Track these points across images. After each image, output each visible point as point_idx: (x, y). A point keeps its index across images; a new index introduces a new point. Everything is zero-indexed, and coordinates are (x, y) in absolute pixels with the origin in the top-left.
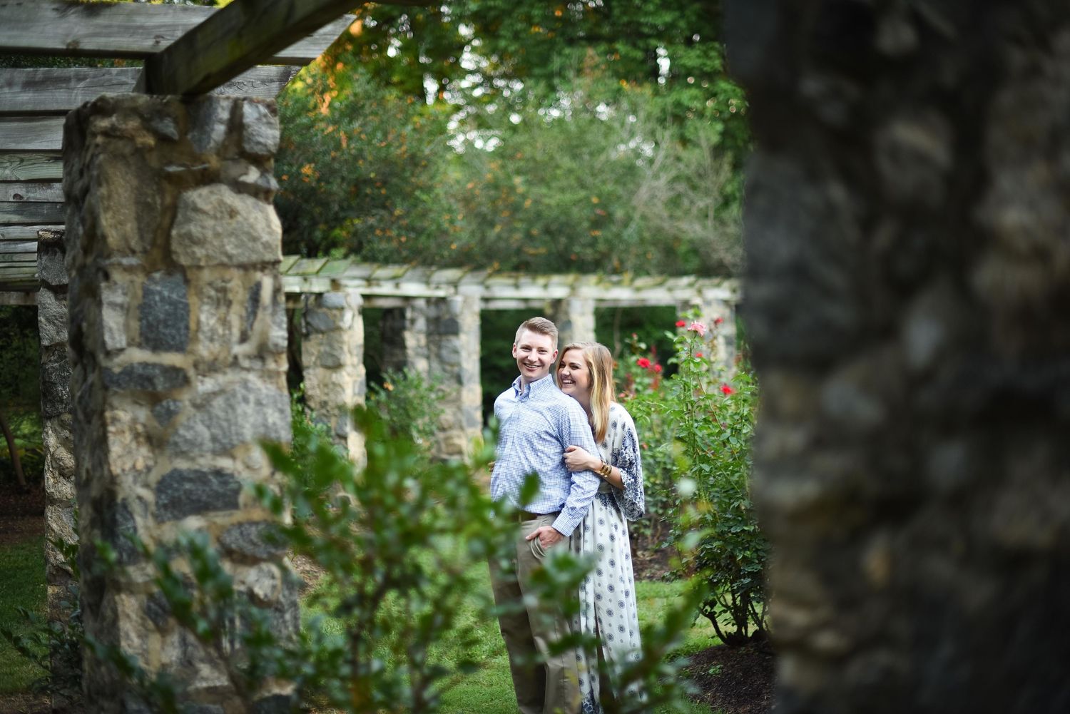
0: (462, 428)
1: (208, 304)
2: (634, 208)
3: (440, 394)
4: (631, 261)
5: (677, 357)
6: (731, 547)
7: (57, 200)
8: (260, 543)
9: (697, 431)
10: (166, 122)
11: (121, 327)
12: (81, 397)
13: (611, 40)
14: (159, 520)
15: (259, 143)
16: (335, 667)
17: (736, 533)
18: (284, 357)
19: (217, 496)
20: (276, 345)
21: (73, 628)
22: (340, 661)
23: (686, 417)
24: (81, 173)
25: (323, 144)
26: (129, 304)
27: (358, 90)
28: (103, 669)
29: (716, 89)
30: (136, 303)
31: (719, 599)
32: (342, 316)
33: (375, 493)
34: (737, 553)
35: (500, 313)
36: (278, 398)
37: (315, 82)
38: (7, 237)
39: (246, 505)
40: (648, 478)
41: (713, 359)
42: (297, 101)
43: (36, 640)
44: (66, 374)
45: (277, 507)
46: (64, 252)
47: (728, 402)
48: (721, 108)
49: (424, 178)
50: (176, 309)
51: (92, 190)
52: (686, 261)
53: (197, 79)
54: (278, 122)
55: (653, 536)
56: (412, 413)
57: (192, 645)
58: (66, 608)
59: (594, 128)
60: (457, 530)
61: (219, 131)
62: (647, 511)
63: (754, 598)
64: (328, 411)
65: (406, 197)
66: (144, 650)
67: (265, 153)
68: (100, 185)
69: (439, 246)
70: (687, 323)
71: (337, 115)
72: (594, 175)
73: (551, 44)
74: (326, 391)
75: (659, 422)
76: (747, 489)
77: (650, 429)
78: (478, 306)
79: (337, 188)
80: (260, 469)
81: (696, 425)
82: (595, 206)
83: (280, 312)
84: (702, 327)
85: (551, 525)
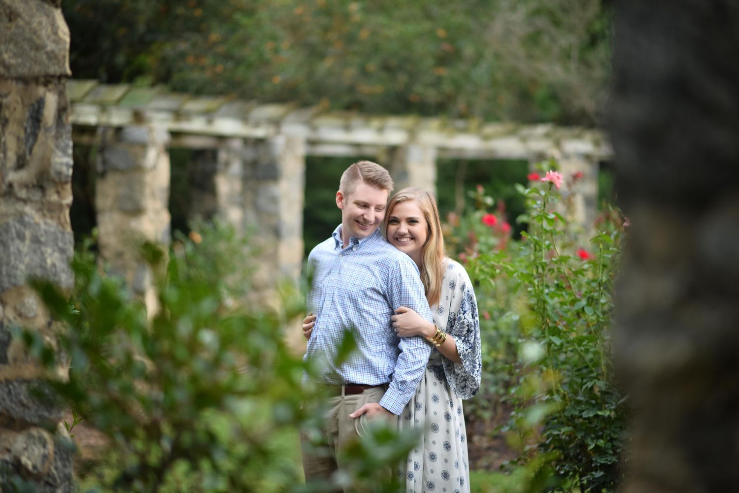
2: (486, 45)
3: (255, 248)
4: (479, 106)
5: (528, 215)
6: (582, 434)
8: (29, 405)
9: (548, 299)
17: (588, 419)
18: (69, 187)
20: (59, 173)
23: (536, 282)
32: (145, 154)
33: (164, 345)
34: (589, 441)
35: (328, 160)
36: (60, 236)
39: (15, 360)
40: (489, 353)
41: (569, 218)
45: (48, 360)
47: (586, 266)
52: (544, 108)
55: (493, 419)
56: (221, 269)
62: (486, 391)
64: (125, 263)
69: (260, 79)
70: (541, 175)
75: (504, 288)
76: (603, 367)
77: (494, 297)
78: (301, 150)
80: (35, 317)
81: (546, 291)
82: (441, 40)
83: (64, 137)
84: (558, 178)
85: (378, 401)
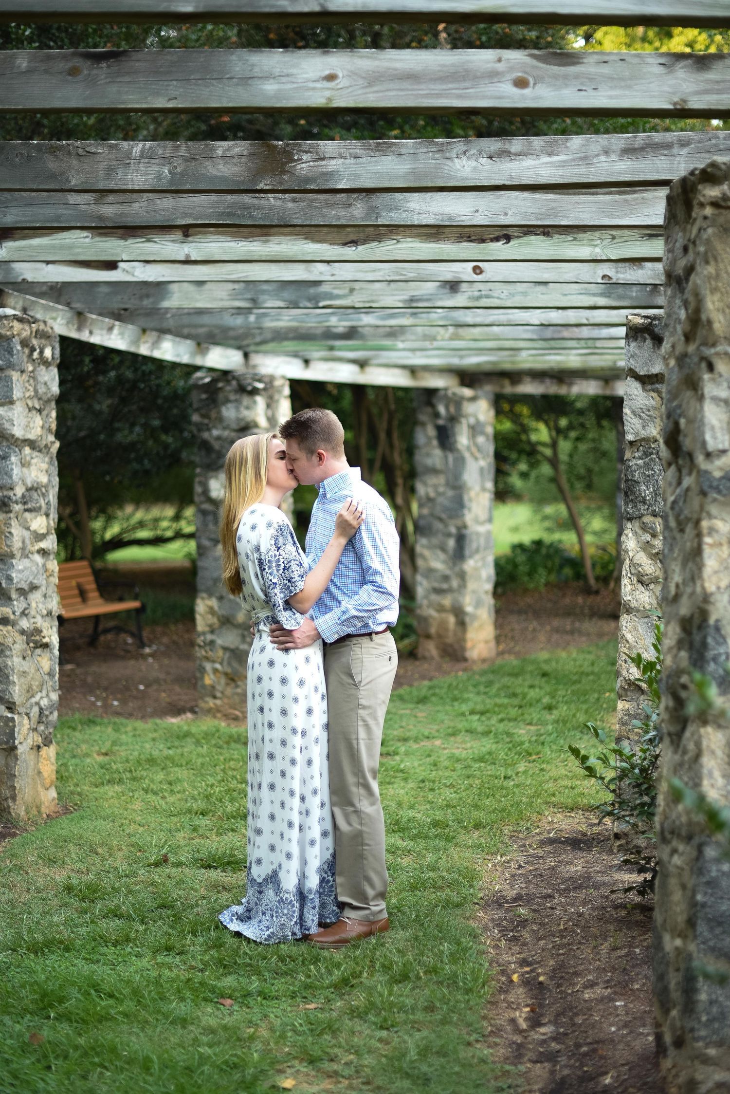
7: (648, 282)
11: (725, 426)
12: (674, 502)
24: (685, 249)
38: (592, 321)
43: (606, 762)
44: (650, 475)
46: (658, 340)
51: (698, 268)
58: (638, 728)
68: (707, 262)
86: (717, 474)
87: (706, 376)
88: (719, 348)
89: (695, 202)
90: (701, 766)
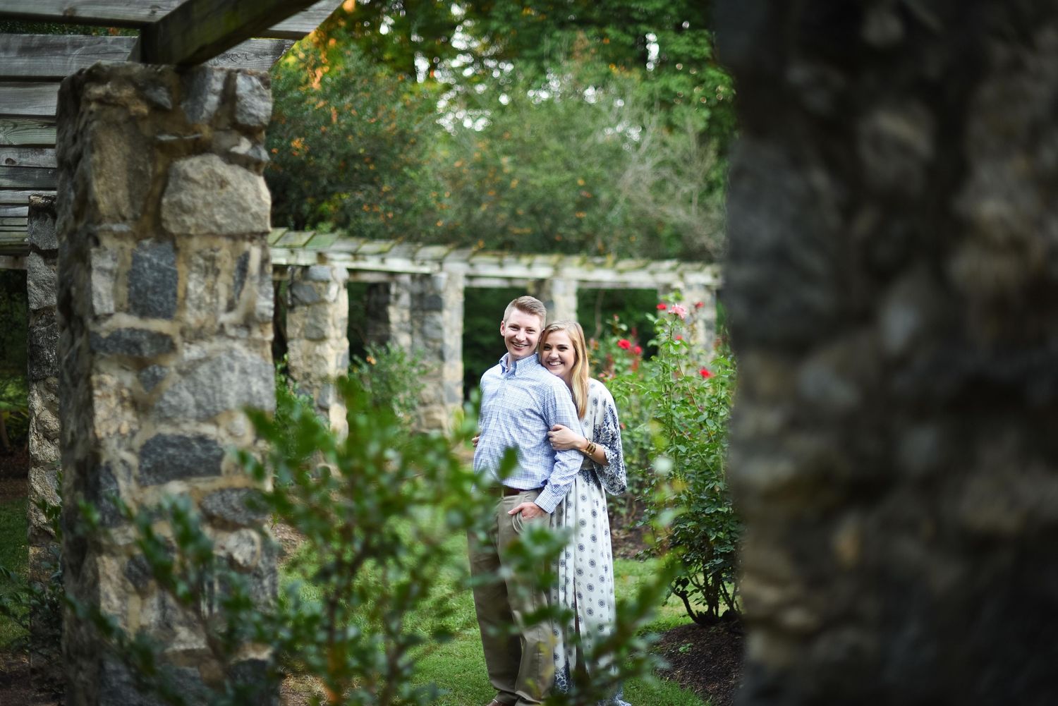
0: (442, 403)
1: (196, 272)
2: (619, 191)
3: (422, 369)
4: (614, 244)
5: (658, 340)
6: (705, 528)
7: (49, 166)
8: (240, 510)
9: (675, 413)
10: (160, 91)
11: (110, 293)
12: (68, 361)
13: (601, 24)
14: (142, 484)
15: (251, 115)
16: (311, 632)
17: (710, 514)
18: (270, 327)
19: (200, 461)
20: (262, 315)
21: (53, 588)
22: (317, 627)
23: (664, 398)
24: (75, 139)
25: (314, 119)
26: (118, 270)
27: (350, 66)
28: (83, 629)
29: (704, 76)
30: (125, 269)
31: (691, 579)
32: (327, 289)
33: (355, 463)
34: (710, 533)
35: (484, 291)
36: (263, 367)
37: (307, 56)
39: (228, 472)
41: (692, 342)
42: (289, 75)
43: (17, 600)
44: (53, 338)
45: (259, 473)
46: (55, 217)
47: (706, 385)
48: (710, 95)
49: (412, 155)
50: (164, 276)
51: (85, 156)
52: (670, 245)
53: (191, 51)
54: (271, 94)
55: (628, 515)
56: (394, 387)
57: (172, 608)
58: (47, 569)
59: (582, 111)
60: (436, 501)
61: (212, 101)
63: (725, 579)
64: (310, 383)
65: (394, 173)
66: (123, 611)
67: (257, 125)
68: (93, 151)
69: (425, 223)
70: (668, 306)
71: (328, 90)
72: (581, 157)
73: (543, 26)
74: (309, 362)
75: (637, 403)
76: (722, 471)
77: (629, 410)
78: (462, 284)
79: (327, 163)
80: (243, 436)
81: (674, 406)
82: (581, 188)
83: (267, 283)
84: (683, 310)
85: (533, 501)
86: (104, 335)
87: (93, 250)
88: (105, 226)
89: (82, 98)
90: (99, 590)
